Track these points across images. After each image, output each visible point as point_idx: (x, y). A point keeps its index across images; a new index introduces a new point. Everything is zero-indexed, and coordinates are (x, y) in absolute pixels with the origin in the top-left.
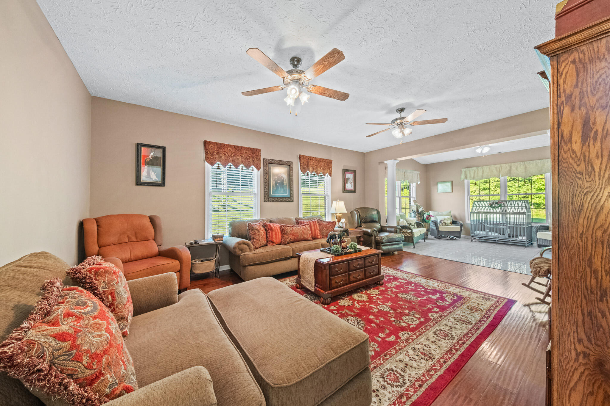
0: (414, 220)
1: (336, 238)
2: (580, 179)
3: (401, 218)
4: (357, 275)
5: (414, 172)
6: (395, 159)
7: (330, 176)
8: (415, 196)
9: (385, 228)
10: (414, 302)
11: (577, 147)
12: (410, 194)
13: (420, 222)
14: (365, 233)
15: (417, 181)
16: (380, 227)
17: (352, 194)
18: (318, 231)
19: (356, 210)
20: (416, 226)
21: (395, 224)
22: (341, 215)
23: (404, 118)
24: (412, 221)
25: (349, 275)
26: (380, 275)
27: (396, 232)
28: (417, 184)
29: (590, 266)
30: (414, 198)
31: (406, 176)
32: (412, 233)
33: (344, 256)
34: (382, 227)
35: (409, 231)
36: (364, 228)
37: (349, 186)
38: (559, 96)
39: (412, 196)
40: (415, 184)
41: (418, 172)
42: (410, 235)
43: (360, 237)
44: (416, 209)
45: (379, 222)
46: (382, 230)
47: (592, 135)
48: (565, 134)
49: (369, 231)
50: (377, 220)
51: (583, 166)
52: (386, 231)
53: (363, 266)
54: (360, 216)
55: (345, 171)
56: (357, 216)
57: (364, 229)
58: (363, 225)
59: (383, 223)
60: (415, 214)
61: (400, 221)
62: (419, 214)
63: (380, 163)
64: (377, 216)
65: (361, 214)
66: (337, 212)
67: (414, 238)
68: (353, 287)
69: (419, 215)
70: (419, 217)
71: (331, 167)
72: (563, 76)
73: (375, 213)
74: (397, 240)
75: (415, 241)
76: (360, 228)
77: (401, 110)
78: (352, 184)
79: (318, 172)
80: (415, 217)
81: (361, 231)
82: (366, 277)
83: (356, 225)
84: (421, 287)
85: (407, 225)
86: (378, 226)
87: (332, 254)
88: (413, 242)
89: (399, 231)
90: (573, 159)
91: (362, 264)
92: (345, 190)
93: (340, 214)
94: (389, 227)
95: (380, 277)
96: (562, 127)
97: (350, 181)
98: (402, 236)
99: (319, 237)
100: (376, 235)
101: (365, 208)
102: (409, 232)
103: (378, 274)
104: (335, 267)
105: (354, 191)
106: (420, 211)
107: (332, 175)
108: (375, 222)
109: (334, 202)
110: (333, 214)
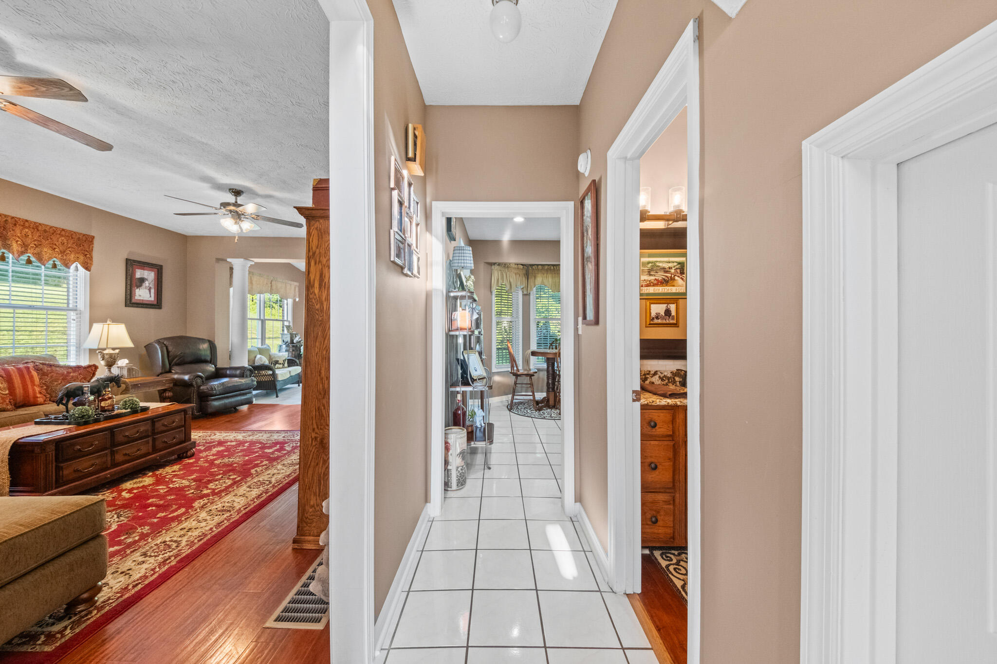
0: (284, 355)
1: (83, 393)
2: (317, 314)
3: (260, 354)
4: (135, 450)
5: (290, 282)
6: (246, 259)
7: (87, 268)
8: (290, 319)
9: (224, 371)
10: (235, 463)
11: (316, 291)
12: (283, 316)
13: (294, 359)
14: (178, 383)
15: (295, 296)
16: (213, 370)
17: (152, 312)
18: (37, 389)
19: (159, 342)
20: (286, 365)
21: (246, 364)
22: (117, 351)
23: (240, 205)
24: (279, 357)
25: (113, 453)
26: (189, 443)
27: (242, 376)
28: (295, 300)
29: (320, 376)
30: (289, 322)
31: (274, 287)
32: (274, 375)
33: (102, 423)
34: (217, 369)
35: (271, 372)
36: (176, 373)
37: (143, 294)
38: (309, 251)
39: (285, 319)
40: (290, 301)
41: (297, 284)
42: (271, 378)
43: (165, 391)
44: (289, 340)
45: (213, 360)
46: (219, 374)
47: (323, 285)
48: (311, 280)
49: (186, 377)
50: (209, 359)
51: (319, 305)
52: (226, 376)
53: (150, 434)
54: (168, 352)
55: (131, 264)
56: (162, 352)
57: (176, 376)
58: (175, 369)
59: (221, 364)
60: (287, 346)
61: (256, 359)
62: (293, 346)
63: (218, 260)
64: (208, 353)
65: (170, 348)
66: (103, 346)
67: (277, 383)
68: (122, 471)
69: (294, 348)
70: (293, 350)
71: (91, 251)
72: (312, 237)
73: (205, 346)
74: (242, 388)
75: (278, 387)
76: (169, 375)
77: (237, 193)
78: (153, 291)
79: (45, 257)
80: (286, 351)
81: (167, 380)
82: (155, 450)
83: (159, 370)
84: (257, 444)
85: (267, 363)
86: (211, 368)
87: (69, 424)
88: (276, 389)
89: (248, 373)
90: (315, 299)
91: (147, 431)
92: (130, 301)
93: (114, 349)
94: (231, 368)
95: (187, 445)
96: (310, 275)
97: (147, 283)
98: (253, 381)
99: (40, 400)
100: (200, 384)
101: (181, 338)
102: (270, 375)
103: (184, 442)
104: (74, 445)
105: (157, 304)
106: (295, 341)
107: (93, 268)
108: (205, 362)
109: (97, 327)
110: (92, 352)
